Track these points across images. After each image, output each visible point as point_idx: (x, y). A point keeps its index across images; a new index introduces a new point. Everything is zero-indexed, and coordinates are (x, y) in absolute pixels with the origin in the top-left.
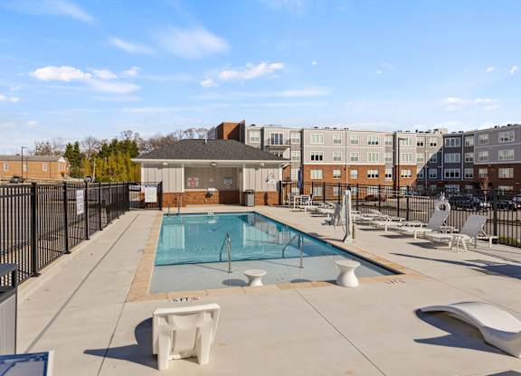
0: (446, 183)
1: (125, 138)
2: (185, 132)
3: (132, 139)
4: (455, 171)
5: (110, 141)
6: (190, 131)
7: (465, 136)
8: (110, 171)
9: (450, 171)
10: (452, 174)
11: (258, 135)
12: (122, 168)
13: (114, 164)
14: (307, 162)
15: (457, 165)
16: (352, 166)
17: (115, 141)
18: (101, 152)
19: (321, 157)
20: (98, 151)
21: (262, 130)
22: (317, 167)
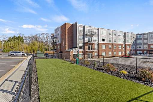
0: (137, 50)
1: (19, 36)
2: (41, 34)
3: (21, 36)
4: (140, 46)
5: (12, 36)
6: (43, 34)
7: (143, 34)
8: (11, 47)
9: (138, 46)
10: (139, 47)
11: (82, 29)
12: (16, 46)
13: (13, 44)
14: (100, 42)
15: (141, 44)
16: (114, 44)
17: (15, 36)
18: (8, 40)
19: (105, 40)
20: (7, 40)
21: (84, 27)
22: (104, 44)
